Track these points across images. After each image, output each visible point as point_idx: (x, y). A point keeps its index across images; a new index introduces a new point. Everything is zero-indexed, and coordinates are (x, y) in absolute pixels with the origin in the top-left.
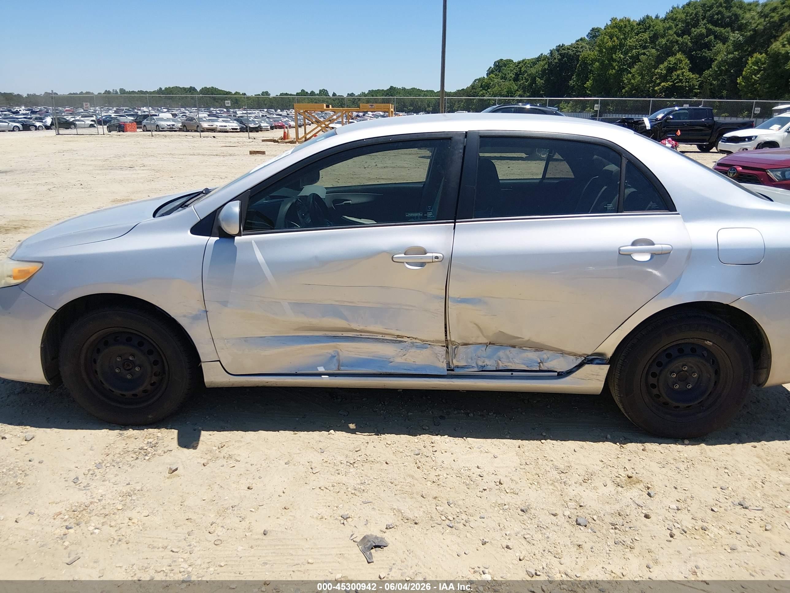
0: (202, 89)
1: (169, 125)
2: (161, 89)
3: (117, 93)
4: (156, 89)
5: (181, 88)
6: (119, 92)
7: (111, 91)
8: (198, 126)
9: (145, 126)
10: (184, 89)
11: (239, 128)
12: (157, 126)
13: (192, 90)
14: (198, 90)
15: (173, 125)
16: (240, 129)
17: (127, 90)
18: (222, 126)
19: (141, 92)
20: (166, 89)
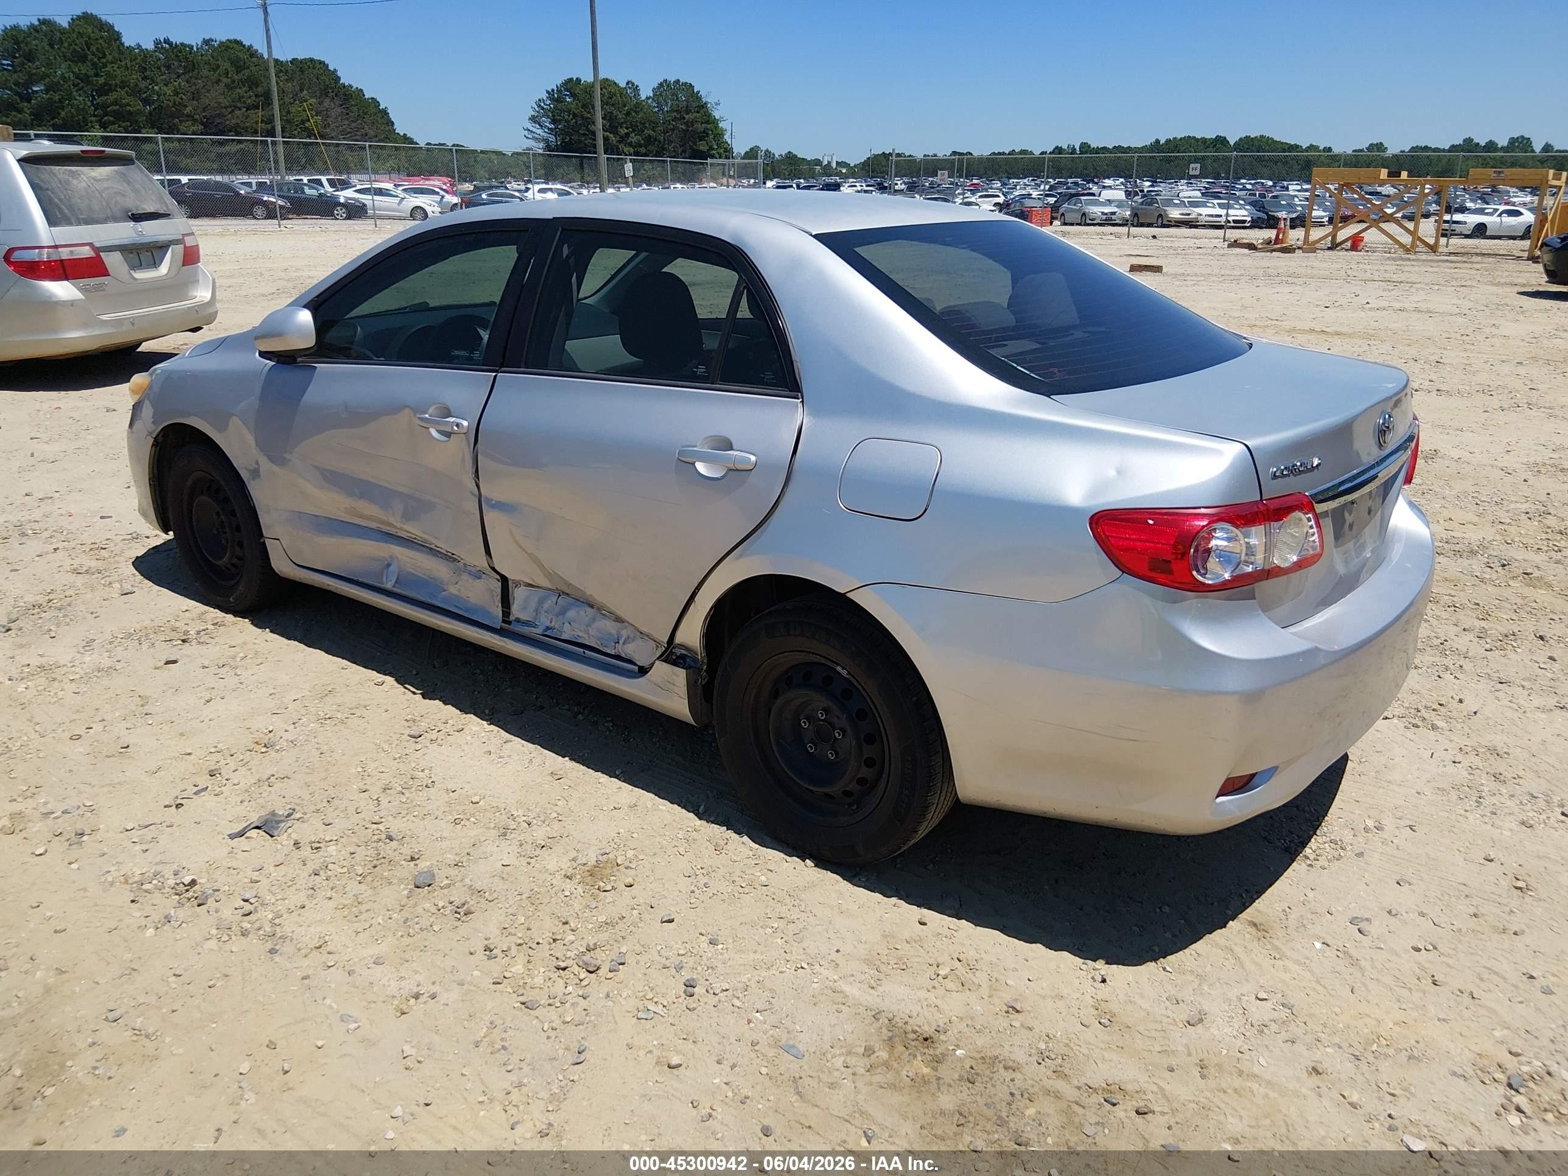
0: (1241, 139)
1: (1106, 214)
2: (1158, 141)
3: (1074, 151)
4: (1148, 141)
5: (1197, 140)
6: (1078, 149)
7: (1065, 147)
8: (1160, 215)
9: (1063, 214)
10: (1204, 141)
11: (1249, 219)
12: (1084, 214)
13: (1220, 142)
14: (1232, 143)
15: (1114, 213)
16: (1253, 221)
17: (1094, 145)
18: (1211, 216)
19: (1118, 149)
20: (1168, 141)
